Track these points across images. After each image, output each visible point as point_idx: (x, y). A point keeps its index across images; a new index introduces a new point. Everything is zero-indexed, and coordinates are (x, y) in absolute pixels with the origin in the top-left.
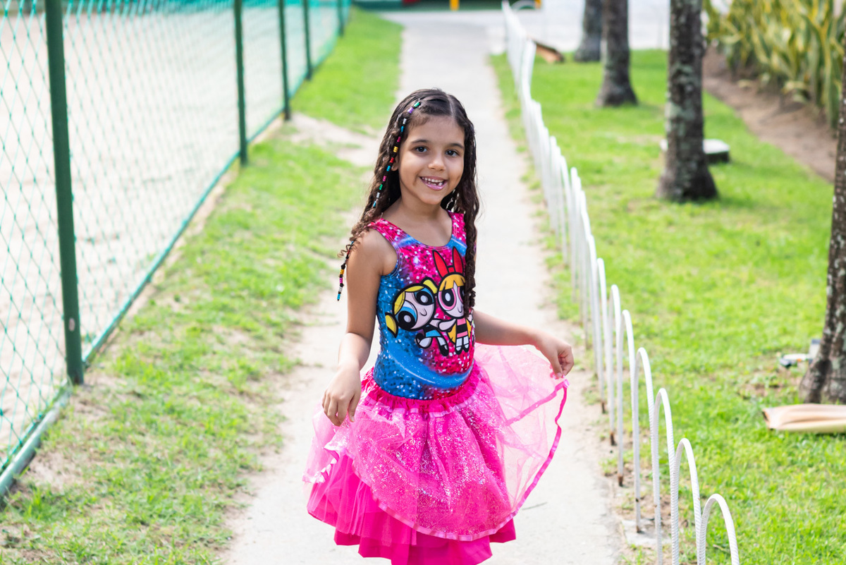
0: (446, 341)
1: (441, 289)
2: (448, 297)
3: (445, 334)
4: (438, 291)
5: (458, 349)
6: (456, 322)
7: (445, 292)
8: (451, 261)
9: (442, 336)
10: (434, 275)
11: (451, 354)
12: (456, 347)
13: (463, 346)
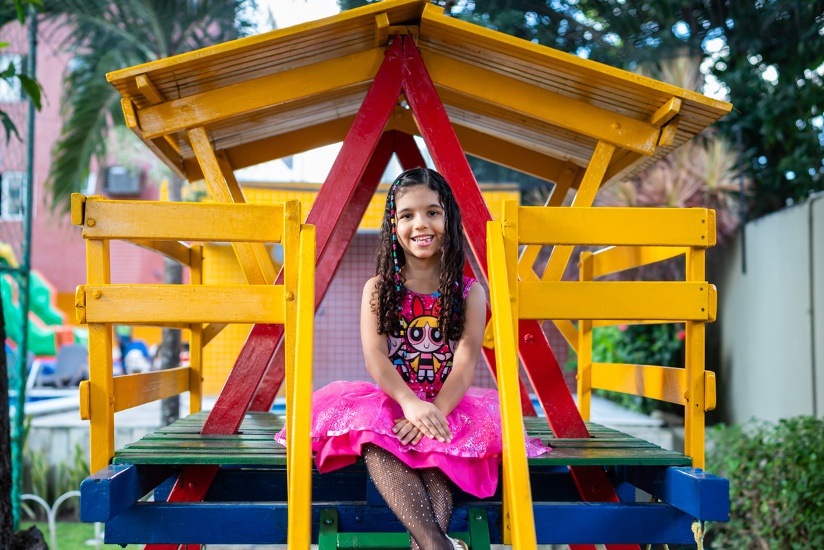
0: (408, 370)
1: (411, 325)
2: (416, 333)
3: (407, 363)
4: (408, 327)
5: (421, 378)
6: (420, 355)
7: (414, 328)
8: (431, 306)
9: (405, 365)
10: (408, 314)
11: (412, 381)
12: (418, 376)
13: (426, 377)
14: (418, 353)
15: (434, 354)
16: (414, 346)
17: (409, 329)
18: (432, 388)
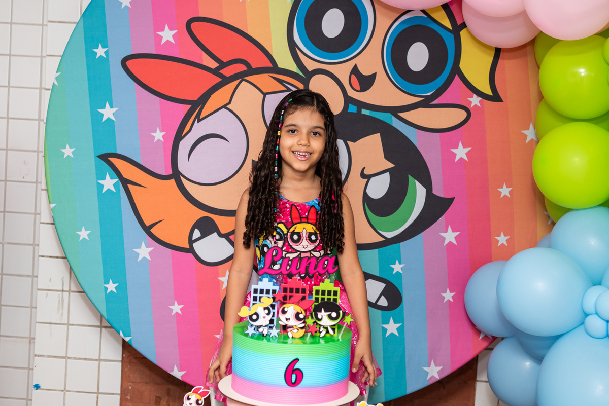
7: (293, 233)
14: (299, 253)
15: (312, 252)
16: (294, 247)
17: (289, 234)
18: (313, 283)
